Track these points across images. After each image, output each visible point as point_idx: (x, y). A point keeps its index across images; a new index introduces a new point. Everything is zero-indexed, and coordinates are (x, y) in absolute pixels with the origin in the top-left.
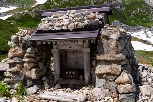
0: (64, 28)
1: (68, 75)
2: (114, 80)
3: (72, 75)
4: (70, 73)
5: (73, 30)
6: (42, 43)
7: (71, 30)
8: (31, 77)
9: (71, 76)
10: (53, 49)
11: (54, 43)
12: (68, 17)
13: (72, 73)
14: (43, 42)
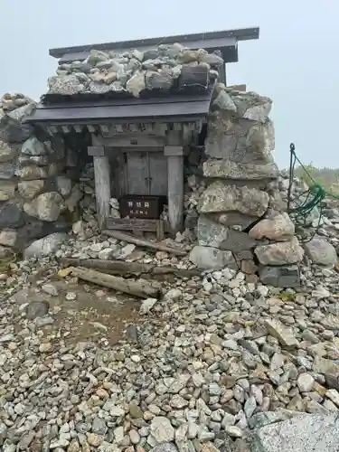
0: (116, 87)
1: (134, 208)
2: (247, 231)
3: (143, 208)
4: (139, 204)
5: (140, 93)
6: (59, 128)
7: (136, 94)
8: (38, 216)
9: (141, 212)
10: (91, 145)
11: (91, 129)
12: (126, 59)
13: (143, 205)
14: (63, 127)
